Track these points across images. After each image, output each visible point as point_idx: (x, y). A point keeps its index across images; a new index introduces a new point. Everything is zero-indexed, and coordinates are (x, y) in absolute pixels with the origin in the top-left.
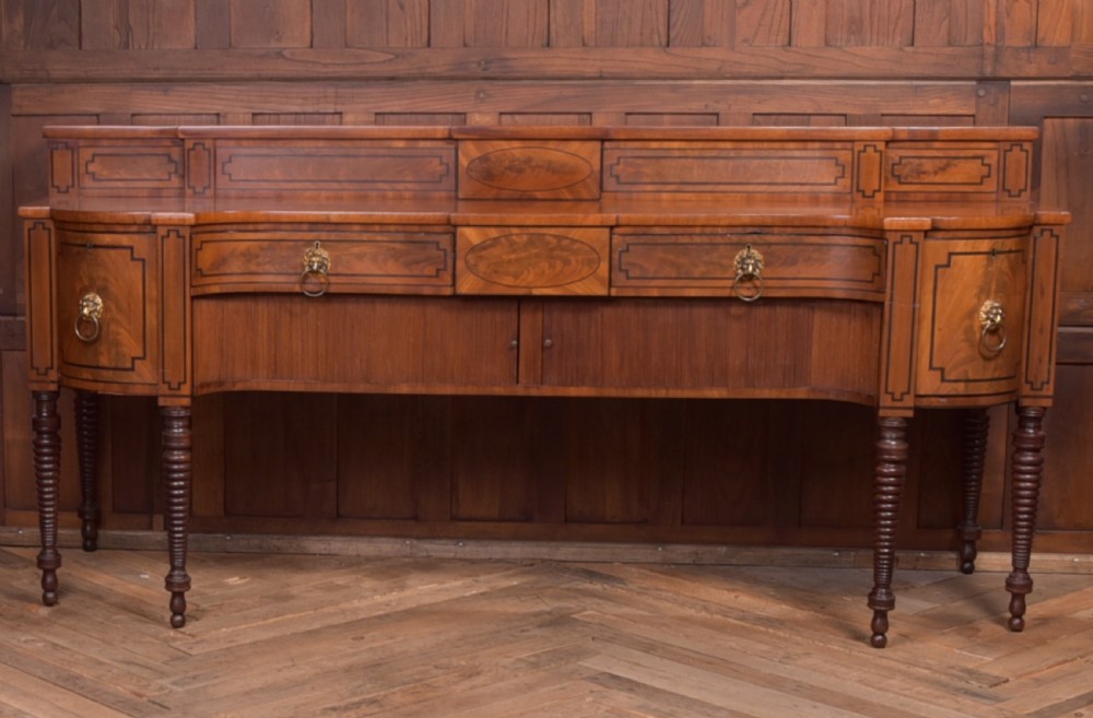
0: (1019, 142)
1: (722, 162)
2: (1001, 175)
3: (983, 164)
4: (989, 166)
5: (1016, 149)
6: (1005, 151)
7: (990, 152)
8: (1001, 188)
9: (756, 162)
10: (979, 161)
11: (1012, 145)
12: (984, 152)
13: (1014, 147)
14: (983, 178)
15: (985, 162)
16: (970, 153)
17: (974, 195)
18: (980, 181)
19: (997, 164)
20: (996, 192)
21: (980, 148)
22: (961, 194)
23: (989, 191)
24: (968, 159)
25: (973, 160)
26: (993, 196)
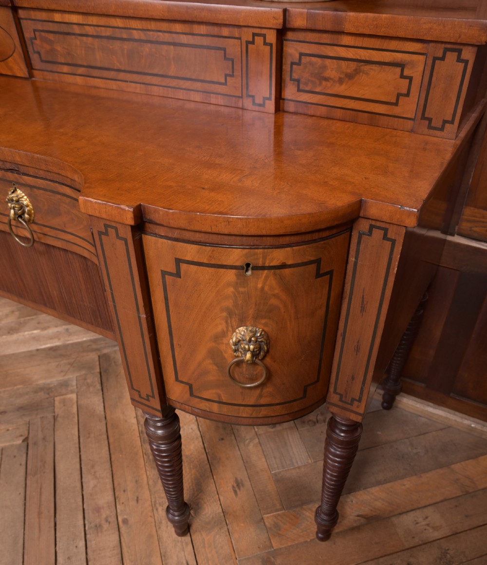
0: (456, 47)
2: (423, 95)
3: (402, 76)
4: (410, 79)
5: (451, 57)
6: (435, 59)
7: (415, 57)
8: (420, 114)
10: (398, 70)
11: (446, 50)
12: (406, 57)
13: (448, 54)
14: (399, 95)
15: (406, 73)
16: (387, 57)
17: (386, 117)
18: (394, 101)
19: (421, 78)
20: (413, 120)
21: (402, 50)
22: (369, 115)
23: (404, 116)
24: (384, 66)
25: (390, 67)
26: (409, 124)
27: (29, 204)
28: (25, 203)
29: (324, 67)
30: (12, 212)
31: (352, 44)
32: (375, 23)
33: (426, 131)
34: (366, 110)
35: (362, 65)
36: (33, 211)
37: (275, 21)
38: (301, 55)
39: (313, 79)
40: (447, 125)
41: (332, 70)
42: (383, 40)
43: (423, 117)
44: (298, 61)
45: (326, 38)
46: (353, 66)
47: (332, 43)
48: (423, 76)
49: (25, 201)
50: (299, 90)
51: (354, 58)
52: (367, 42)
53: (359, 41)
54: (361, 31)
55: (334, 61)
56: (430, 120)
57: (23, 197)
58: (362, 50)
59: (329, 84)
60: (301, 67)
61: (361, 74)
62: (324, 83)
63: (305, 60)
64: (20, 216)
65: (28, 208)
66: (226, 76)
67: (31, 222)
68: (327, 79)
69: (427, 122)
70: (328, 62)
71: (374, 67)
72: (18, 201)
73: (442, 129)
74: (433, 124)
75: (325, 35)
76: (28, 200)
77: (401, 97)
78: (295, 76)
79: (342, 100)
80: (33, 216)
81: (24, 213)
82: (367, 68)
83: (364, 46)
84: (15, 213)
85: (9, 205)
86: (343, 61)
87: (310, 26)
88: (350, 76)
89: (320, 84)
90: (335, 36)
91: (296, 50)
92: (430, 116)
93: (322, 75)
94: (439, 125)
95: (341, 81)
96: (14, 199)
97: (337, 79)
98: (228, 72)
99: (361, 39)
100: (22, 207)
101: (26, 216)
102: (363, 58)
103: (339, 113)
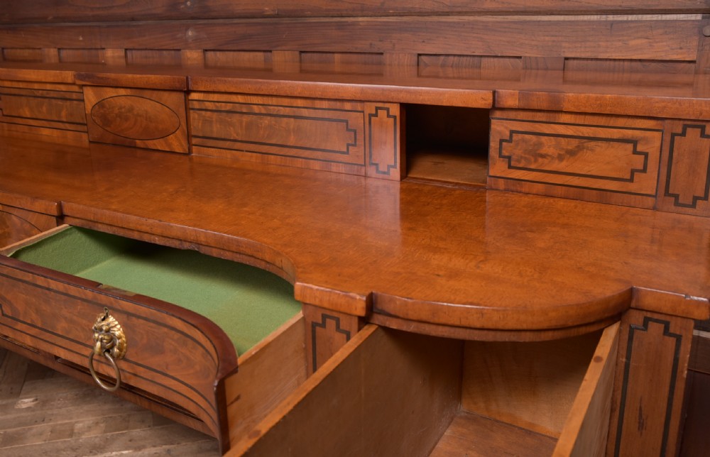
0: (698, 123)
1: (236, 118)
2: (664, 171)
3: (635, 152)
4: (646, 155)
5: (693, 134)
6: (674, 135)
7: (648, 134)
8: (662, 191)
9: (266, 121)
10: (630, 146)
11: (686, 127)
12: (637, 133)
13: (689, 130)
14: (633, 172)
15: (639, 148)
16: (616, 134)
17: (619, 194)
18: (628, 177)
19: (658, 154)
20: (655, 196)
21: (633, 126)
22: (598, 192)
23: (642, 192)
24: (612, 143)
25: (620, 143)
26: (650, 202)
27: (122, 335)
28: (117, 333)
29: (540, 144)
30: (98, 344)
31: (573, 122)
32: (599, 102)
33: (673, 208)
34: (594, 187)
35: (585, 142)
36: (125, 345)
37: (483, 102)
38: (512, 132)
39: (527, 156)
40: (699, 202)
41: (549, 146)
42: (609, 118)
43: (667, 193)
44: (508, 138)
45: (540, 117)
46: (575, 142)
47: (548, 121)
48: (661, 152)
49: (118, 331)
50: (510, 167)
51: (575, 134)
52: (589, 120)
53: (580, 120)
54: (583, 110)
55: (552, 138)
56: (676, 197)
57: (116, 325)
58: (585, 128)
59: (546, 161)
60: (511, 144)
61: (585, 150)
62: (540, 160)
63: (515, 137)
64: (108, 351)
65: (120, 341)
66: (348, 145)
67: (121, 358)
68: (543, 156)
69: (673, 199)
70: (544, 139)
71: (600, 143)
72: (108, 331)
73: (694, 205)
74: (681, 201)
75: (539, 114)
76: (121, 329)
77: (636, 173)
78: (505, 153)
79: (564, 176)
80: (124, 350)
81: (112, 347)
82: (592, 144)
83: (586, 123)
84: (102, 347)
85: (96, 335)
86: (562, 139)
87: (522, 105)
88: (572, 153)
89: (536, 161)
90: (551, 115)
91: (506, 128)
92: (676, 192)
93: (538, 152)
94: (690, 201)
95: (560, 158)
96: (104, 328)
97: (556, 155)
98: (350, 142)
99: (583, 117)
100: (112, 339)
101: (116, 350)
102: (586, 135)
103: (560, 191)
